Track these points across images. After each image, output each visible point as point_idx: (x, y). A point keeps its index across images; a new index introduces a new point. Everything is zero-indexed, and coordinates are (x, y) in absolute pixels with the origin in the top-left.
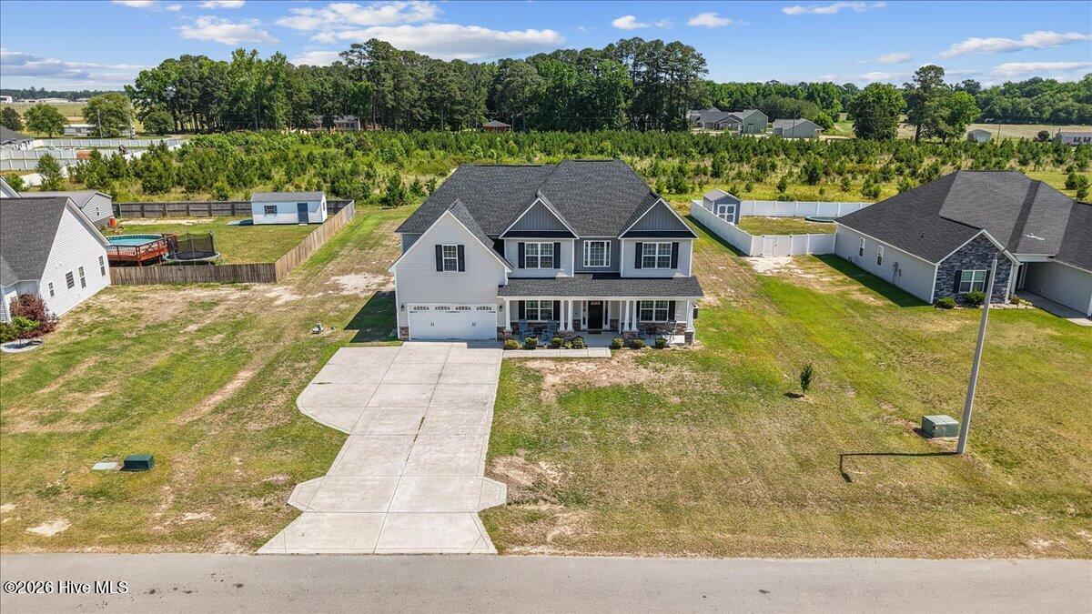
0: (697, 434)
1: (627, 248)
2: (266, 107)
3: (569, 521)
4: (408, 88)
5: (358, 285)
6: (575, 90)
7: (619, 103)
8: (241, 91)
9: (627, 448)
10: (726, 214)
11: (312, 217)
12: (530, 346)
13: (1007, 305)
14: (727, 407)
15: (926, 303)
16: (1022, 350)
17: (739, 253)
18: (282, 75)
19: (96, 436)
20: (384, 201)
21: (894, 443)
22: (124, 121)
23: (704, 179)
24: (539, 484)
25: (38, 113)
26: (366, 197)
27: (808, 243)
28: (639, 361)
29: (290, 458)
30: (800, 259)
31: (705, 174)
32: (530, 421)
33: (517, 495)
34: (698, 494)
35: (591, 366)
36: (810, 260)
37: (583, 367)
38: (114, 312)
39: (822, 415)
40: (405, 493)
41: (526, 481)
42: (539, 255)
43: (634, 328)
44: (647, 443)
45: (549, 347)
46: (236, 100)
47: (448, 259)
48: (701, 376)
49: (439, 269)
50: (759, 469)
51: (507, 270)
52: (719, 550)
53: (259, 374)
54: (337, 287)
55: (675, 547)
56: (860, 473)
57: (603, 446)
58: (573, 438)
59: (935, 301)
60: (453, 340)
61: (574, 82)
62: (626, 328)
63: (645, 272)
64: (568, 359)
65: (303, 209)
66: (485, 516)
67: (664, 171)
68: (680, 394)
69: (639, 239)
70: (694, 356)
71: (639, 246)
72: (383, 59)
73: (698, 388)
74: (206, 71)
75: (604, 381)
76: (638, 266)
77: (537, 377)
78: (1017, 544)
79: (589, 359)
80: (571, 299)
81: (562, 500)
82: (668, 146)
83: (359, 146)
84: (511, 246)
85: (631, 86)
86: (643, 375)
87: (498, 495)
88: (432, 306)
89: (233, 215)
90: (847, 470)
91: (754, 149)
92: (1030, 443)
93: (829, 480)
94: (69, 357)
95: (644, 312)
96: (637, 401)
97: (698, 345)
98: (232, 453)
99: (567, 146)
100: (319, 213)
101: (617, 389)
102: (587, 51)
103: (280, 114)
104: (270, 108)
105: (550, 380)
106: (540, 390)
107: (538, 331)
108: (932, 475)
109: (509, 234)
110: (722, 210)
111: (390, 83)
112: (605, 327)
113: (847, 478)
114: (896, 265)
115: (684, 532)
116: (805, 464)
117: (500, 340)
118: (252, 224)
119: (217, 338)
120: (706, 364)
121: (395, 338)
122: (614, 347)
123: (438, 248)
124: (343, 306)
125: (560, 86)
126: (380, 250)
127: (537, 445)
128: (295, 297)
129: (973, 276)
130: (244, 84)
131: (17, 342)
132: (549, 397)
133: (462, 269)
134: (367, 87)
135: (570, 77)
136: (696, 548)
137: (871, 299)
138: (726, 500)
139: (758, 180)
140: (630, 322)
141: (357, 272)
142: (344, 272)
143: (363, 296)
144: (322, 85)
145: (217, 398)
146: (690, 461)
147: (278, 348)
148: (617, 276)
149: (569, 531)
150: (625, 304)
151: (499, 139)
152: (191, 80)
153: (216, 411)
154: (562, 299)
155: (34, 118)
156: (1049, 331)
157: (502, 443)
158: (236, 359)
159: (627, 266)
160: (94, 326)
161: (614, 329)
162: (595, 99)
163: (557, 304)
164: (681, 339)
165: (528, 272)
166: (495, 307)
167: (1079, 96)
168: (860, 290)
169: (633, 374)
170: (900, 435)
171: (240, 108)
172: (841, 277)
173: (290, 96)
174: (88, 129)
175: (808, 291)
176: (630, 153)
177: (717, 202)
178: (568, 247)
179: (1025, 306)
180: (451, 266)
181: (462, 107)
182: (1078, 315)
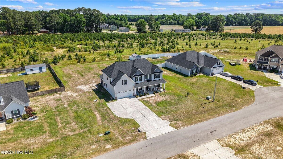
0: (181, 106)
1: (152, 75)
3: (180, 123)
5: (85, 88)
7: (82, 25)
9: (175, 111)
11: (43, 70)
12: (140, 96)
13: (199, 75)
14: (180, 101)
15: (189, 76)
16: (207, 83)
19: (89, 131)
21: (205, 102)
24: (170, 119)
27: (161, 65)
28: (160, 95)
29: (130, 125)
32: (157, 110)
34: (190, 115)
37: (153, 98)
38: (40, 106)
40: (155, 125)
41: (168, 119)
42: (139, 79)
44: (177, 109)
48: (172, 96)
49: (123, 85)
50: (193, 109)
51: (134, 83)
53: (99, 112)
54: (81, 90)
55: (196, 123)
57: (172, 111)
58: (167, 111)
59: (190, 75)
60: (125, 97)
62: (155, 90)
63: (156, 79)
64: (149, 97)
65: (41, 69)
66: (170, 125)
68: (172, 100)
69: (154, 74)
70: (167, 93)
75: (159, 100)
77: (148, 102)
78: (227, 112)
80: (146, 87)
81: (175, 120)
84: (134, 78)
86: (164, 98)
87: (168, 122)
88: (121, 92)
89: (15, 72)
94: (50, 118)
95: (157, 86)
96: (168, 103)
100: (45, 69)
101: (163, 101)
102: (69, 10)
105: (151, 102)
107: (139, 93)
109: (134, 76)
111: (11, 20)
112: (148, 90)
113: (204, 108)
114: (181, 69)
116: (198, 107)
117: (134, 96)
118: (26, 74)
119: (76, 107)
120: (170, 94)
121: (114, 99)
122: (154, 93)
123: (123, 81)
124: (91, 94)
125: (66, 20)
127: (163, 113)
128: (76, 94)
129: (195, 71)
132: (154, 105)
133: (127, 84)
134: (4, 22)
135: (68, 18)
136: (198, 122)
137: (181, 77)
143: (90, 91)
145: (99, 119)
146: (184, 110)
147: (94, 106)
148: (151, 81)
150: (155, 86)
153: (103, 121)
156: (208, 79)
157: (158, 114)
159: (153, 79)
161: (150, 90)
164: (162, 90)
165: (137, 82)
166: (132, 90)
168: (176, 75)
169: (162, 98)
170: (205, 100)
172: (171, 72)
177: (136, 57)
178: (143, 77)
179: (201, 74)
180: (125, 84)
181: (35, 26)
182: (210, 75)
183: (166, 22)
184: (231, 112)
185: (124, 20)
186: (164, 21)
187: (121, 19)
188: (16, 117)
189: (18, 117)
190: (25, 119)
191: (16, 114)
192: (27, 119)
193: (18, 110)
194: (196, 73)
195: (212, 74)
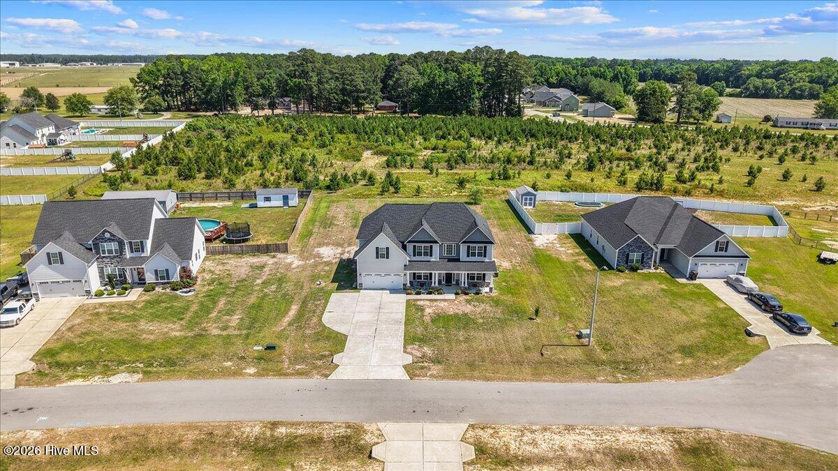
0: (487, 337)
1: (463, 248)
2: (230, 96)
3: (435, 369)
4: (327, 82)
5: (330, 254)
6: (443, 84)
7: (474, 93)
8: (212, 85)
9: (458, 342)
10: (528, 202)
11: (291, 203)
12: (418, 293)
13: (652, 270)
14: (502, 324)
15: (614, 269)
16: (644, 296)
17: (530, 231)
18: (241, 74)
19: (247, 336)
20: (328, 187)
21: (566, 341)
22: (131, 104)
23: (524, 165)
24: (424, 356)
25: (74, 100)
26: (317, 185)
27: (567, 227)
28: (468, 301)
29: (328, 345)
30: (561, 237)
31: (524, 162)
32: (420, 330)
33: (416, 360)
34: (483, 360)
35: (446, 304)
36: (567, 238)
37: (442, 304)
38: (218, 273)
39: (541, 328)
40: (375, 358)
41: (419, 355)
42: (423, 251)
43: (466, 285)
44: (467, 340)
45: (427, 294)
46: (209, 91)
47: (382, 254)
48: (494, 309)
49: (377, 257)
50: (509, 350)
51: (408, 259)
52: (487, 379)
53: (301, 307)
54: (319, 256)
55: (472, 378)
56: (547, 353)
57: (449, 341)
58: (437, 338)
59: (617, 268)
60: (383, 289)
61: (442, 79)
62: (463, 285)
63: (471, 259)
64: (436, 300)
65: (286, 198)
66: (405, 367)
67: (499, 159)
68: (483, 318)
69: (468, 244)
70: (492, 299)
71: (468, 247)
72: (311, 62)
73: (492, 315)
74: (186, 68)
75: (451, 312)
76: (468, 256)
77: (422, 309)
78: (593, 378)
79: (445, 300)
80: (437, 272)
81: (432, 362)
82: (505, 132)
83: (299, 131)
84: (410, 247)
85: (482, 81)
86: (468, 309)
87: (409, 360)
88: (373, 274)
89: (242, 199)
90: (543, 351)
91: (562, 135)
92: (621, 341)
93: (535, 356)
94: (212, 297)
95: (471, 277)
96: (464, 321)
97: (495, 293)
98: (304, 343)
99: (438, 132)
100: (295, 201)
101: (456, 315)
102: (452, 53)
103: (239, 100)
104: (233, 96)
105: (428, 311)
106: (423, 316)
107: (422, 285)
108: (577, 353)
109: (409, 242)
110: (526, 199)
111: (315, 79)
112: (453, 283)
113: (542, 354)
114: (604, 245)
115: (476, 374)
116: (527, 349)
117: (404, 290)
118: (257, 207)
119: (273, 287)
120: (497, 302)
121: (356, 288)
122: (457, 294)
123: (377, 248)
124: (326, 268)
125: (433, 81)
126: (335, 229)
127: (423, 340)
128: (301, 263)
130: (214, 80)
131: (185, 290)
132: (427, 319)
133: (388, 258)
134: (300, 83)
135: (440, 76)
136: (479, 378)
138: (494, 362)
139: (557, 168)
140: (464, 281)
141: (328, 244)
142: (320, 245)
143: (334, 261)
144: (268, 80)
145: (287, 319)
146: (483, 347)
147: (304, 294)
148: (458, 260)
149: (435, 372)
150: (462, 274)
151: (391, 125)
152: (175, 74)
153: (289, 325)
154: (433, 272)
155: (72, 103)
156: (663, 286)
157: (409, 339)
158: (287, 299)
159: (463, 256)
160: (213, 281)
161: (458, 283)
162: (457, 91)
163: (431, 274)
164: (487, 289)
165: (417, 258)
166: (402, 275)
167: (812, 76)
168: (585, 259)
169: (464, 308)
170: (569, 337)
171: (212, 97)
172: (579, 250)
173: (247, 88)
174: (106, 109)
175: (558, 259)
176: (479, 137)
177: (522, 195)
178: (436, 248)
179: (661, 270)
180: (383, 256)
181: (365, 94)
182: (683, 276)
183: (779, 87)
184: (606, 381)
185: (624, 79)
186: (770, 86)
187: (617, 74)
188: (163, 284)
189: (166, 283)
190: (173, 289)
191: (163, 276)
192: (177, 290)
193: (167, 270)
194: (642, 263)
195: (693, 276)
